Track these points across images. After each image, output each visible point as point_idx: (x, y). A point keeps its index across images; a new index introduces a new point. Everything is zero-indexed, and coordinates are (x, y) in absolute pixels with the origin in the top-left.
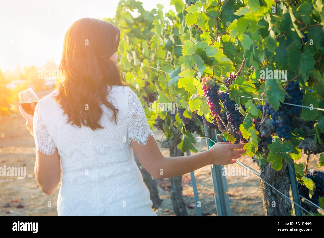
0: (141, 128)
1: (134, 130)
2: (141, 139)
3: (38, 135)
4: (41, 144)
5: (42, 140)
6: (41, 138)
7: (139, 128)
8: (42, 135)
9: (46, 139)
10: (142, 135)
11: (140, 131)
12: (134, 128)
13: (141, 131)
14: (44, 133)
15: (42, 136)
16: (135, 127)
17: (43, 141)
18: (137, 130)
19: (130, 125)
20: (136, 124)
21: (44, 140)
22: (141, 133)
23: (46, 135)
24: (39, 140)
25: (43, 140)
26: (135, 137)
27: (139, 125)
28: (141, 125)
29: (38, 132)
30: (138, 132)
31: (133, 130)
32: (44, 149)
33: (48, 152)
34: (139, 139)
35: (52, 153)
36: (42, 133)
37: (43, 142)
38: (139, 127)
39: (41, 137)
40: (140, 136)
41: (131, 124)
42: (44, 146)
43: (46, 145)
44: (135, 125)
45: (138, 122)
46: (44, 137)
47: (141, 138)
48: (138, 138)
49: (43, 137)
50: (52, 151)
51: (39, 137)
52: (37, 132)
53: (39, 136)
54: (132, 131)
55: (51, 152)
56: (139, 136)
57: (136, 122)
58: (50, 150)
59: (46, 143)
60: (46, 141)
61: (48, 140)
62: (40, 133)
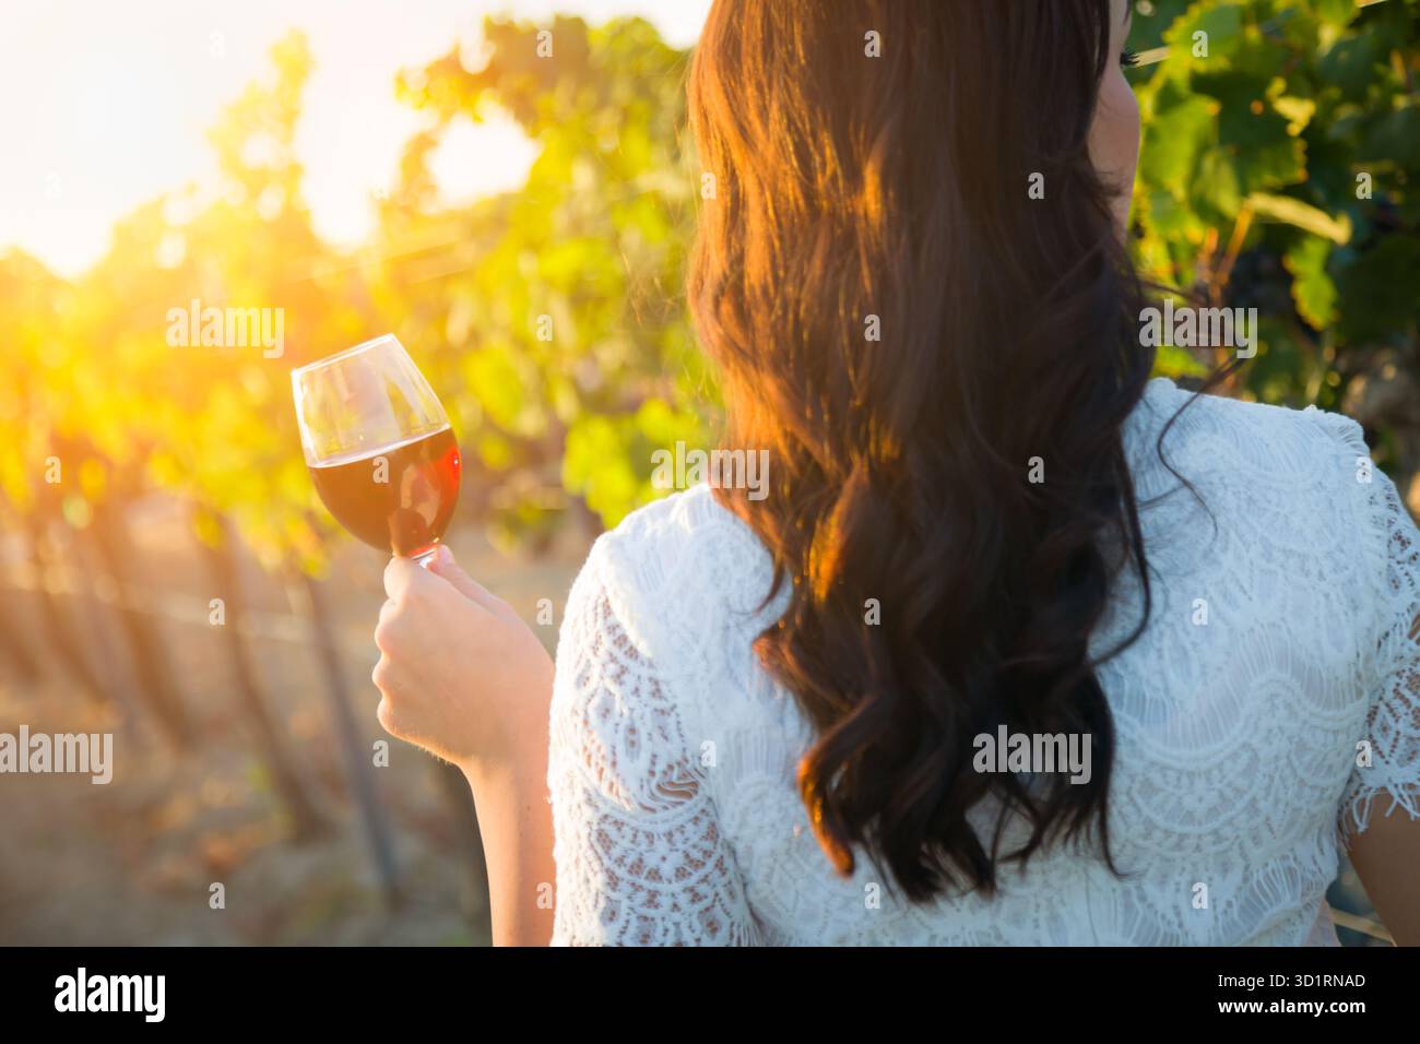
3: (616, 852)
4: (632, 928)
5: (642, 896)
6: (642, 881)
8: (646, 856)
9: (677, 887)
14: (670, 835)
15: (651, 861)
17: (656, 907)
21: (665, 902)
23: (687, 856)
25: (659, 899)
29: (619, 825)
36: (649, 836)
37: (651, 912)
39: (637, 868)
46: (667, 869)
49: (655, 875)
51: (621, 872)
52: (606, 827)
53: (620, 861)
59: (677, 924)
60: (675, 906)
61: (693, 901)
62: (635, 836)
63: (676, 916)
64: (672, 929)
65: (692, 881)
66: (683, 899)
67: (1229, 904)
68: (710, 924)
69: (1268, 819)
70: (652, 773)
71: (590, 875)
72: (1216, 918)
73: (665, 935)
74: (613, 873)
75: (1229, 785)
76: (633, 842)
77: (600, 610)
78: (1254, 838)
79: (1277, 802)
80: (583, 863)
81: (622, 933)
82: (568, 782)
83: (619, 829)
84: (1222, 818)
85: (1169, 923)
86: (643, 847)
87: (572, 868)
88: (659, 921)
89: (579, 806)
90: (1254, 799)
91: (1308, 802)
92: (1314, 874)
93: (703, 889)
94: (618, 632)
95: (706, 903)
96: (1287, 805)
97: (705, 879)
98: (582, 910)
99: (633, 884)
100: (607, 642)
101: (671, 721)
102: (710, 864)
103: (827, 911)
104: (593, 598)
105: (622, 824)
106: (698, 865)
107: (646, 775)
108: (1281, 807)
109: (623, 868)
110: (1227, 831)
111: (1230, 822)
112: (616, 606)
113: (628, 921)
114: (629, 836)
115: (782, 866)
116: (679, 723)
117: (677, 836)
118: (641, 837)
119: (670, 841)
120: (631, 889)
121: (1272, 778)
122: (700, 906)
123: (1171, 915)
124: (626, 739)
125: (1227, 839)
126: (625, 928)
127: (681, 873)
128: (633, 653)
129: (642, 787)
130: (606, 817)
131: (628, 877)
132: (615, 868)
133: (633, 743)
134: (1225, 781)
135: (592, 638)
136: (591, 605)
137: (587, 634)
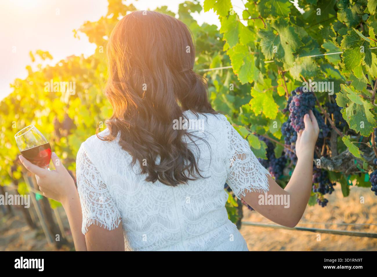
0: (255, 169)
1: (248, 177)
2: (261, 185)
3: (93, 198)
4: (98, 213)
5: (99, 206)
7: (253, 171)
9: (106, 203)
10: (259, 179)
11: (255, 175)
12: (246, 174)
13: (256, 173)
16: (247, 172)
17: (102, 207)
18: (252, 174)
19: (241, 172)
20: (246, 166)
21: (104, 206)
22: (257, 176)
24: (94, 207)
26: (252, 186)
27: (250, 167)
28: (253, 165)
30: (253, 177)
31: (246, 177)
32: (103, 221)
33: (110, 225)
34: (259, 186)
35: (117, 227)
37: (101, 209)
38: (252, 169)
40: (258, 181)
41: (241, 170)
42: (103, 215)
43: (107, 215)
44: (246, 168)
45: (249, 162)
47: (260, 183)
48: (256, 185)
50: (115, 222)
54: (245, 179)
55: (115, 225)
56: (256, 181)
57: (246, 164)
58: (114, 221)
59: (107, 210)
60: (106, 207)
61: (109, 206)
62: (97, 194)
63: (106, 209)
64: (106, 211)
65: (109, 202)
66: (107, 206)
67: (202, 209)
68: (113, 210)
69: (208, 193)
70: (99, 183)
71: (89, 204)
72: (200, 211)
73: (104, 213)
74: (93, 202)
75: (201, 186)
76: (97, 195)
77: (84, 156)
78: (205, 196)
79: (210, 190)
80: (87, 202)
81: (96, 214)
82: (82, 187)
83: (94, 194)
84: (199, 193)
85: (191, 212)
86: (99, 196)
87: (85, 204)
88: (103, 210)
89: (85, 191)
90: (206, 189)
91: (216, 191)
92: (219, 204)
93: (110, 204)
94: (88, 159)
95: (112, 206)
96: (212, 191)
97: (111, 202)
98: (88, 211)
99: (97, 204)
100: (86, 161)
101: (99, 174)
102: (111, 199)
103: (128, 211)
104: (82, 153)
105: (94, 192)
106: (109, 199)
107: (97, 183)
108: (211, 191)
109: (95, 201)
110: (201, 195)
111: (201, 193)
112: (87, 154)
113: (97, 211)
114: (96, 195)
115: (120, 202)
116: (100, 175)
117: (105, 194)
118: (98, 194)
119: (104, 195)
120: (97, 205)
121: (209, 186)
122: (110, 207)
123: (191, 210)
124: (92, 177)
125: (200, 196)
126: (97, 213)
127: (106, 201)
128: (91, 163)
129: (97, 186)
130: (91, 191)
131: (96, 202)
132: (93, 201)
133: (93, 178)
134: (200, 186)
135: (83, 160)
136: (82, 155)
137: (82, 160)
